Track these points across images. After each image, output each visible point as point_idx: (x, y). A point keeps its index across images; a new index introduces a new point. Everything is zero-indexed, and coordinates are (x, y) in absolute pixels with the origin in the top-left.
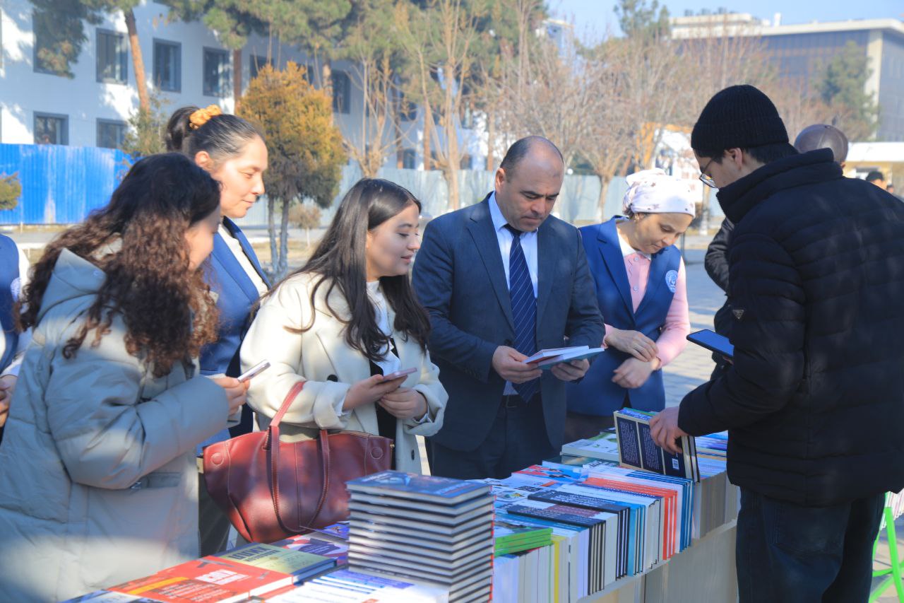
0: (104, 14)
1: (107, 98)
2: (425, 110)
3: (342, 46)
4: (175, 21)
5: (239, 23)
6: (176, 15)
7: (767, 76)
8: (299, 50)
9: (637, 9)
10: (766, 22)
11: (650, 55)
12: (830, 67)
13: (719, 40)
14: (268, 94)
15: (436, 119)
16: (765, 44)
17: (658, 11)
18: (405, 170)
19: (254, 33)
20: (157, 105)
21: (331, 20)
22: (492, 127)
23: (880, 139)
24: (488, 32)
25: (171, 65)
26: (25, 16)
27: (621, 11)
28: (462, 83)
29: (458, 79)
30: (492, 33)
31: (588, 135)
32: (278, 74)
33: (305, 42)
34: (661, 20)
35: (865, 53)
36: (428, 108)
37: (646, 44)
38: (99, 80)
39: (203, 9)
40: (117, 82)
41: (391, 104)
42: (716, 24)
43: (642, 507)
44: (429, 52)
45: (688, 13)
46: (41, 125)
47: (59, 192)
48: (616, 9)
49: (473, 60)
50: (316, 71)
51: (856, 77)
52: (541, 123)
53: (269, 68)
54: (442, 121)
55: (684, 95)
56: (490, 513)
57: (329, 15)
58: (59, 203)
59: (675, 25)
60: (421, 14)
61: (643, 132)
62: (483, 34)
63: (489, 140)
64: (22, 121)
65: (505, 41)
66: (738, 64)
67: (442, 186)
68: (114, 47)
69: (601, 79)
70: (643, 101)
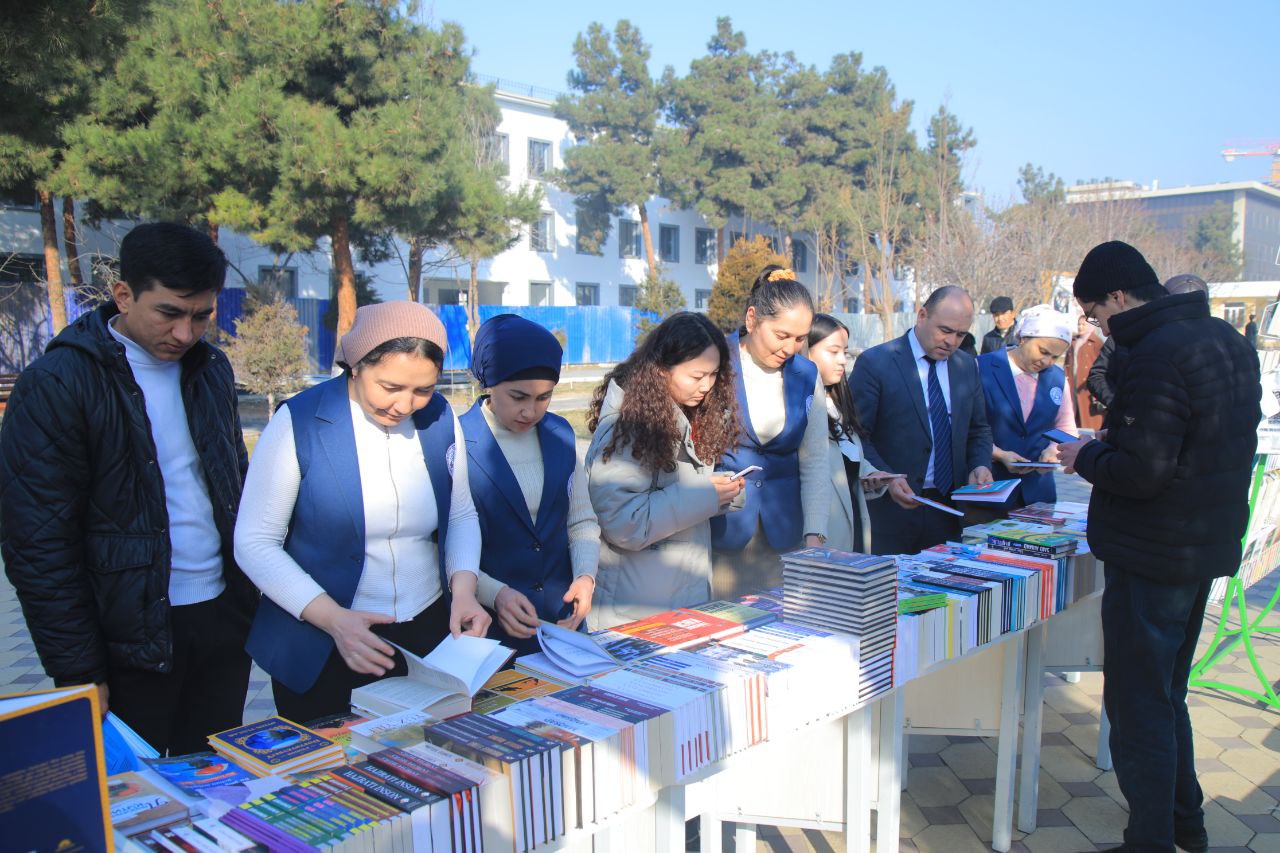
0: (624, 208)
1: (627, 270)
2: (865, 267)
3: (800, 221)
4: (675, 209)
5: (722, 208)
6: (676, 204)
7: (1147, 230)
8: (767, 225)
9: (1037, 181)
10: (1146, 188)
11: (1048, 217)
12: (1200, 222)
13: (1105, 202)
14: (741, 260)
15: (874, 274)
16: (1145, 204)
17: (1054, 182)
18: (850, 314)
19: (733, 216)
20: (660, 273)
21: (791, 202)
22: (919, 279)
23: (1245, 279)
24: (914, 204)
25: (672, 243)
26: (571, 215)
27: (1023, 183)
28: (894, 244)
29: (891, 242)
30: (918, 205)
31: (997, 282)
32: (750, 245)
33: (771, 220)
34: (1056, 188)
35: (1232, 209)
36: (867, 265)
37: (1044, 208)
38: (621, 257)
39: (695, 200)
40: (633, 258)
41: (838, 263)
42: (1103, 190)
43: (1022, 578)
44: (867, 222)
45: (1079, 183)
46: (581, 292)
47: (593, 339)
48: (1019, 182)
49: (902, 227)
50: (780, 241)
51: (1223, 229)
52: (958, 274)
53: (742, 241)
54: (878, 275)
55: (1077, 248)
56: (894, 580)
57: (789, 198)
58: (592, 348)
59: (1069, 192)
60: (861, 193)
61: (1043, 278)
62: (911, 206)
63: (917, 288)
64: (568, 289)
65: (928, 210)
66: (1122, 221)
67: (879, 326)
68: (631, 233)
69: (1007, 238)
70: (1042, 253)
